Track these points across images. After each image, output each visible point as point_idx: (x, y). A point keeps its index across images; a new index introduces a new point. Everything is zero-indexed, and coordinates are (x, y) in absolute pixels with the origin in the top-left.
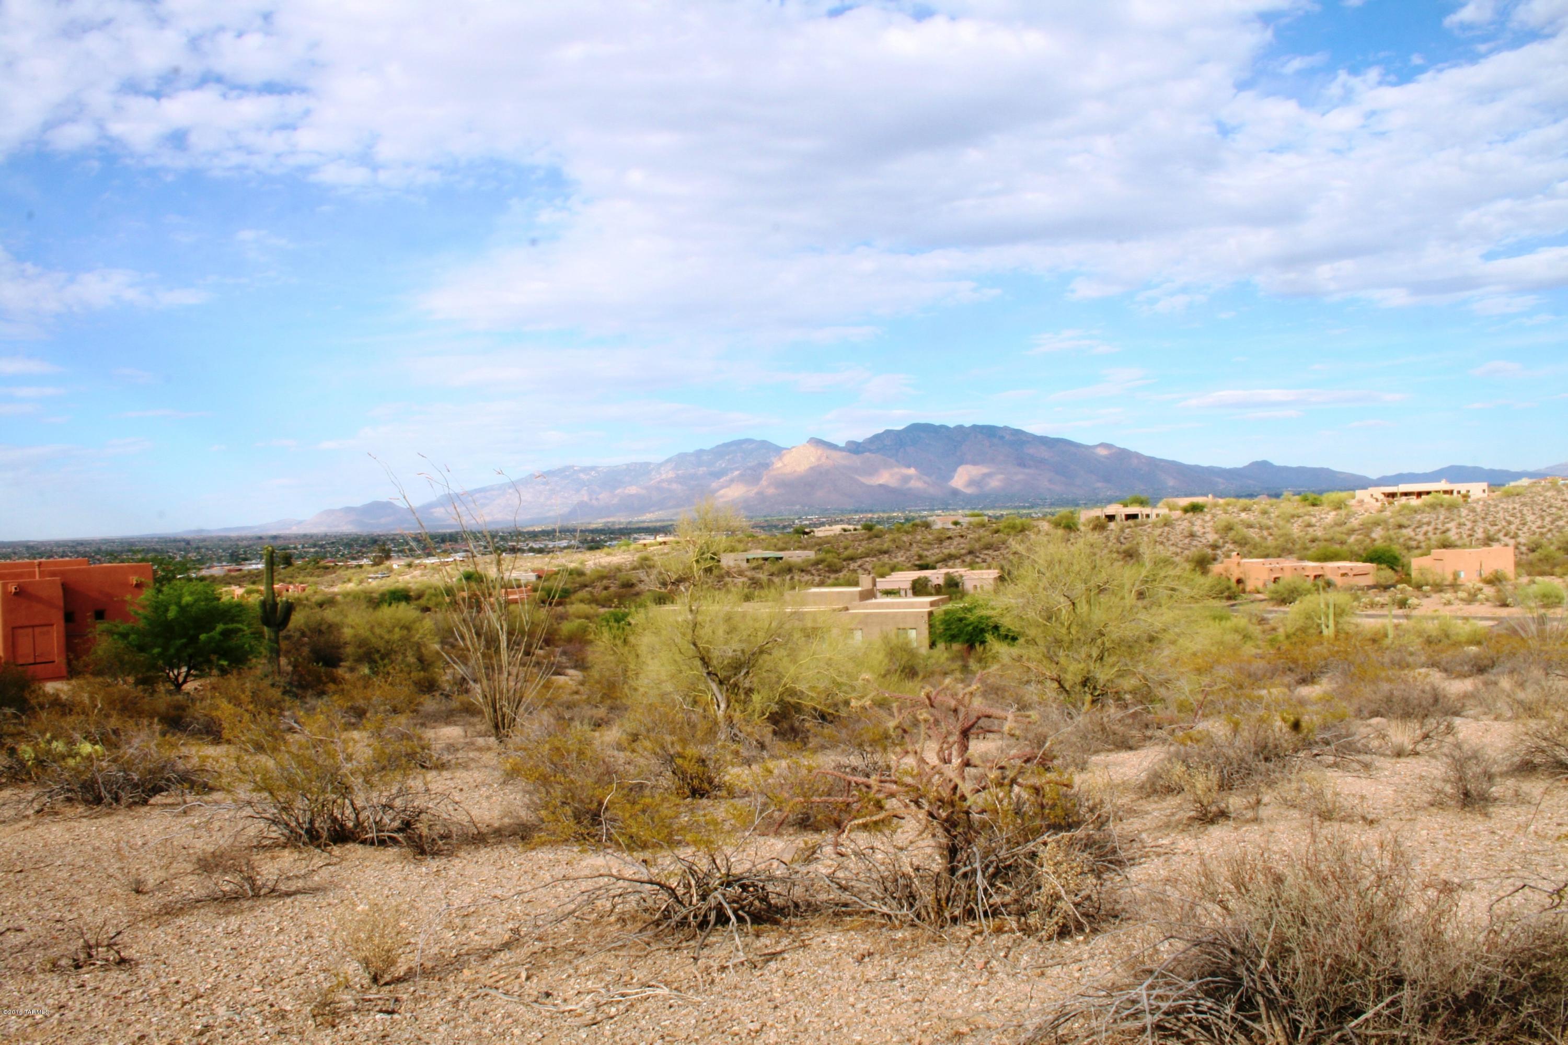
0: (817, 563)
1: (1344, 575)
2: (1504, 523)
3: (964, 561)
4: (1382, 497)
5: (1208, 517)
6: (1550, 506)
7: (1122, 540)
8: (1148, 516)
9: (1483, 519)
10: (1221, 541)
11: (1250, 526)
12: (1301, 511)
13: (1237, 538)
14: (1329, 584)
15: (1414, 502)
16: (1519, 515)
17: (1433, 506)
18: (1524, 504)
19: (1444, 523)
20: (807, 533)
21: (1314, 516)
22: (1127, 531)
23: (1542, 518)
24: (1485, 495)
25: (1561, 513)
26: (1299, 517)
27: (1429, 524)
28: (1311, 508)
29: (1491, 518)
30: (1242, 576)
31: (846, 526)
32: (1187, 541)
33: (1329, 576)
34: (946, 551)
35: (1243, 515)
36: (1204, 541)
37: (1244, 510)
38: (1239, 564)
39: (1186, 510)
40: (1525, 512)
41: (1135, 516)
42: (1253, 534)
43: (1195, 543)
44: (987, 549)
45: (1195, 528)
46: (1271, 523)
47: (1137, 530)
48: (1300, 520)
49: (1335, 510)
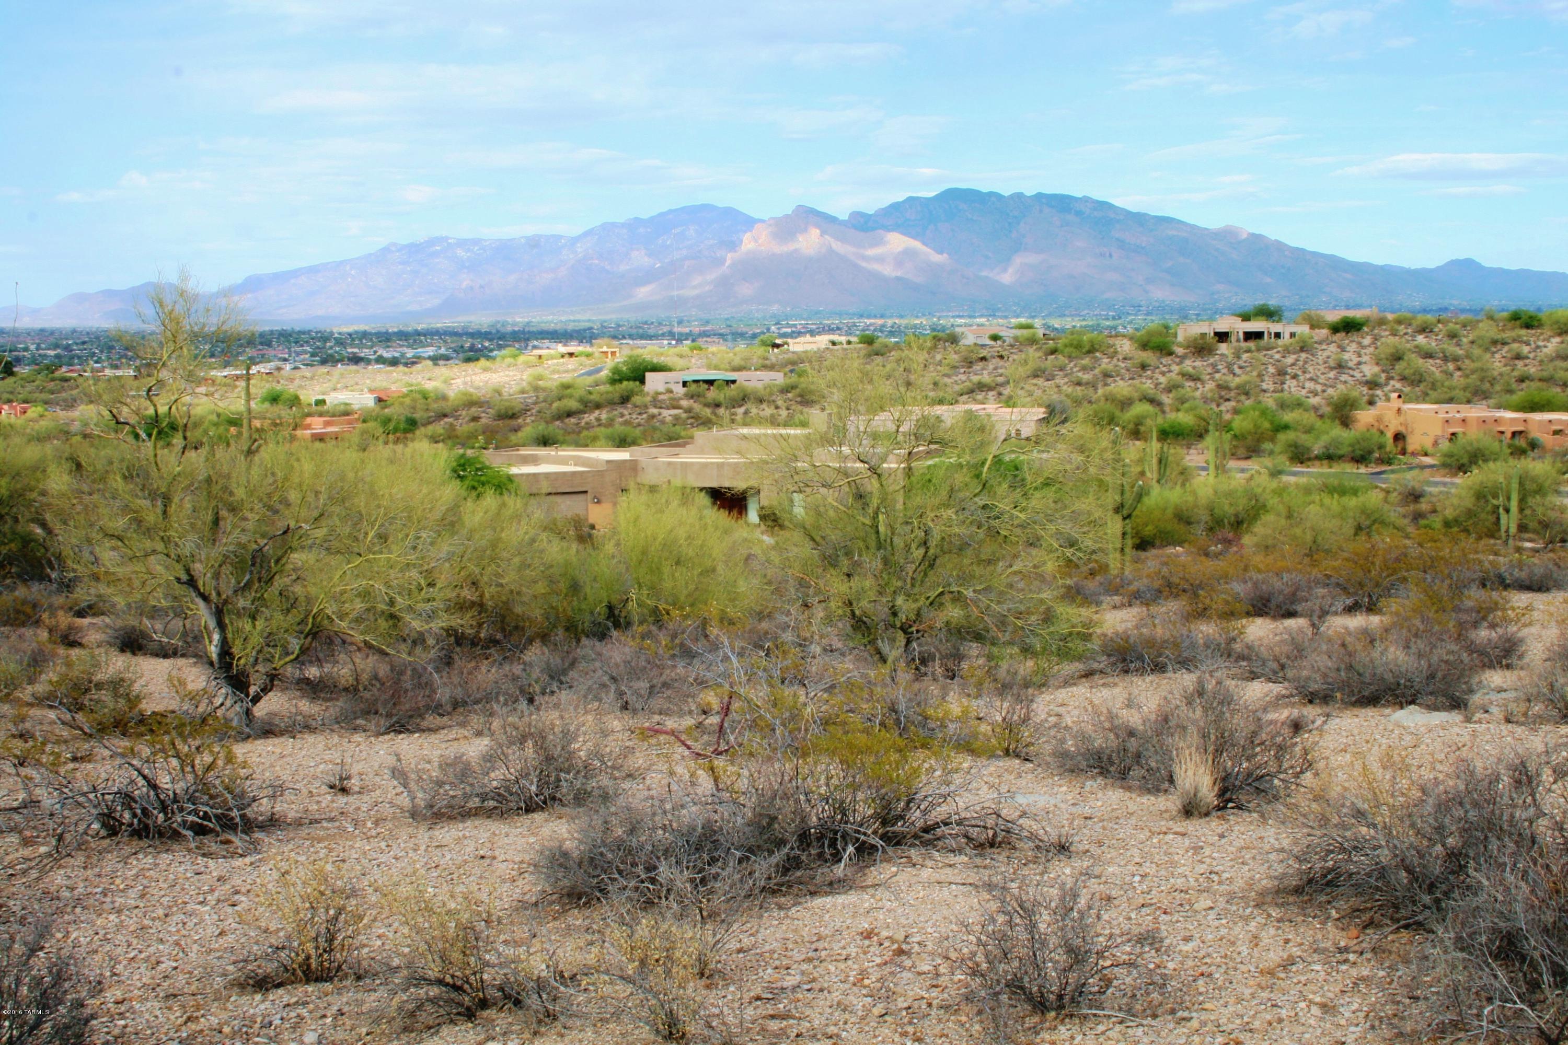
0: (785, 390)
1: (1556, 433)
3: (1000, 394)
5: (1367, 341)
7: (1237, 371)
8: (1278, 335)
10: (1383, 376)
11: (1429, 355)
12: (1508, 335)
13: (1407, 372)
14: (1533, 445)
20: (777, 346)
21: (1528, 344)
22: (1245, 356)
26: (1504, 344)
28: (1523, 332)
30: (1402, 429)
31: (835, 338)
32: (1332, 374)
33: (1535, 434)
34: (975, 379)
35: (1421, 339)
36: (1358, 375)
37: (1423, 331)
38: (1399, 410)
39: (1335, 329)
41: (1258, 335)
42: (1432, 367)
43: (1344, 377)
44: (1036, 376)
45: (1346, 356)
46: (1461, 352)
47: (1260, 355)
48: (1506, 348)
49: (1560, 334)
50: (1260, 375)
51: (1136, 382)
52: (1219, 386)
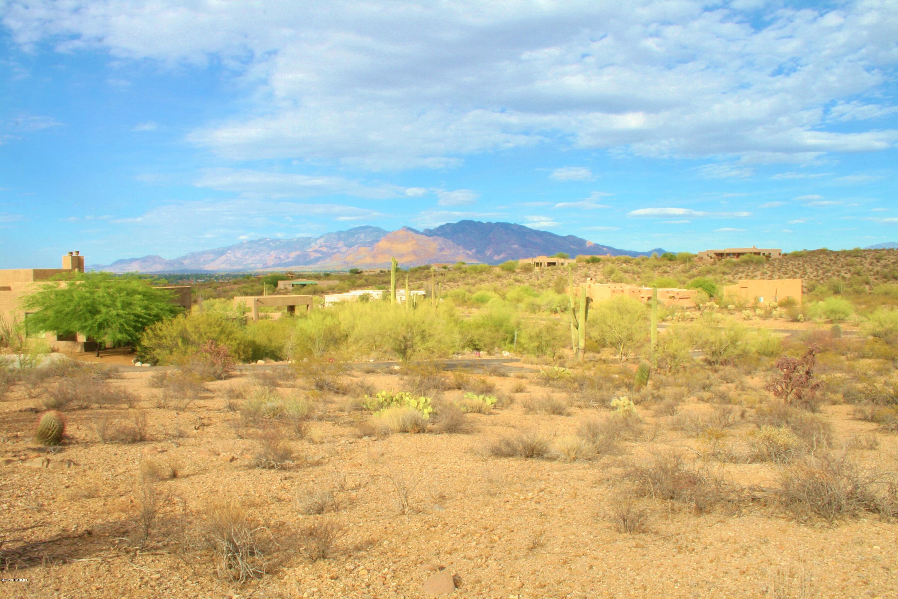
1: (671, 298)
2: (792, 273)
4: (714, 256)
5: (600, 266)
6: (822, 263)
7: (540, 278)
8: (562, 264)
9: (779, 270)
11: (626, 272)
12: (661, 263)
13: (615, 279)
15: (735, 260)
16: (802, 268)
17: (746, 262)
18: (805, 262)
19: (752, 272)
21: (670, 267)
22: (545, 273)
23: (817, 271)
24: (780, 257)
25: (829, 267)
26: (660, 267)
27: (743, 272)
28: (669, 262)
29: (784, 270)
33: (660, 298)
35: (624, 265)
37: (625, 262)
39: (588, 262)
40: (806, 266)
41: (554, 264)
44: (450, 281)
45: (590, 272)
46: (640, 270)
47: (552, 273)
48: (660, 269)
49: (683, 263)
50: (550, 281)
51: (493, 283)
52: (531, 285)
